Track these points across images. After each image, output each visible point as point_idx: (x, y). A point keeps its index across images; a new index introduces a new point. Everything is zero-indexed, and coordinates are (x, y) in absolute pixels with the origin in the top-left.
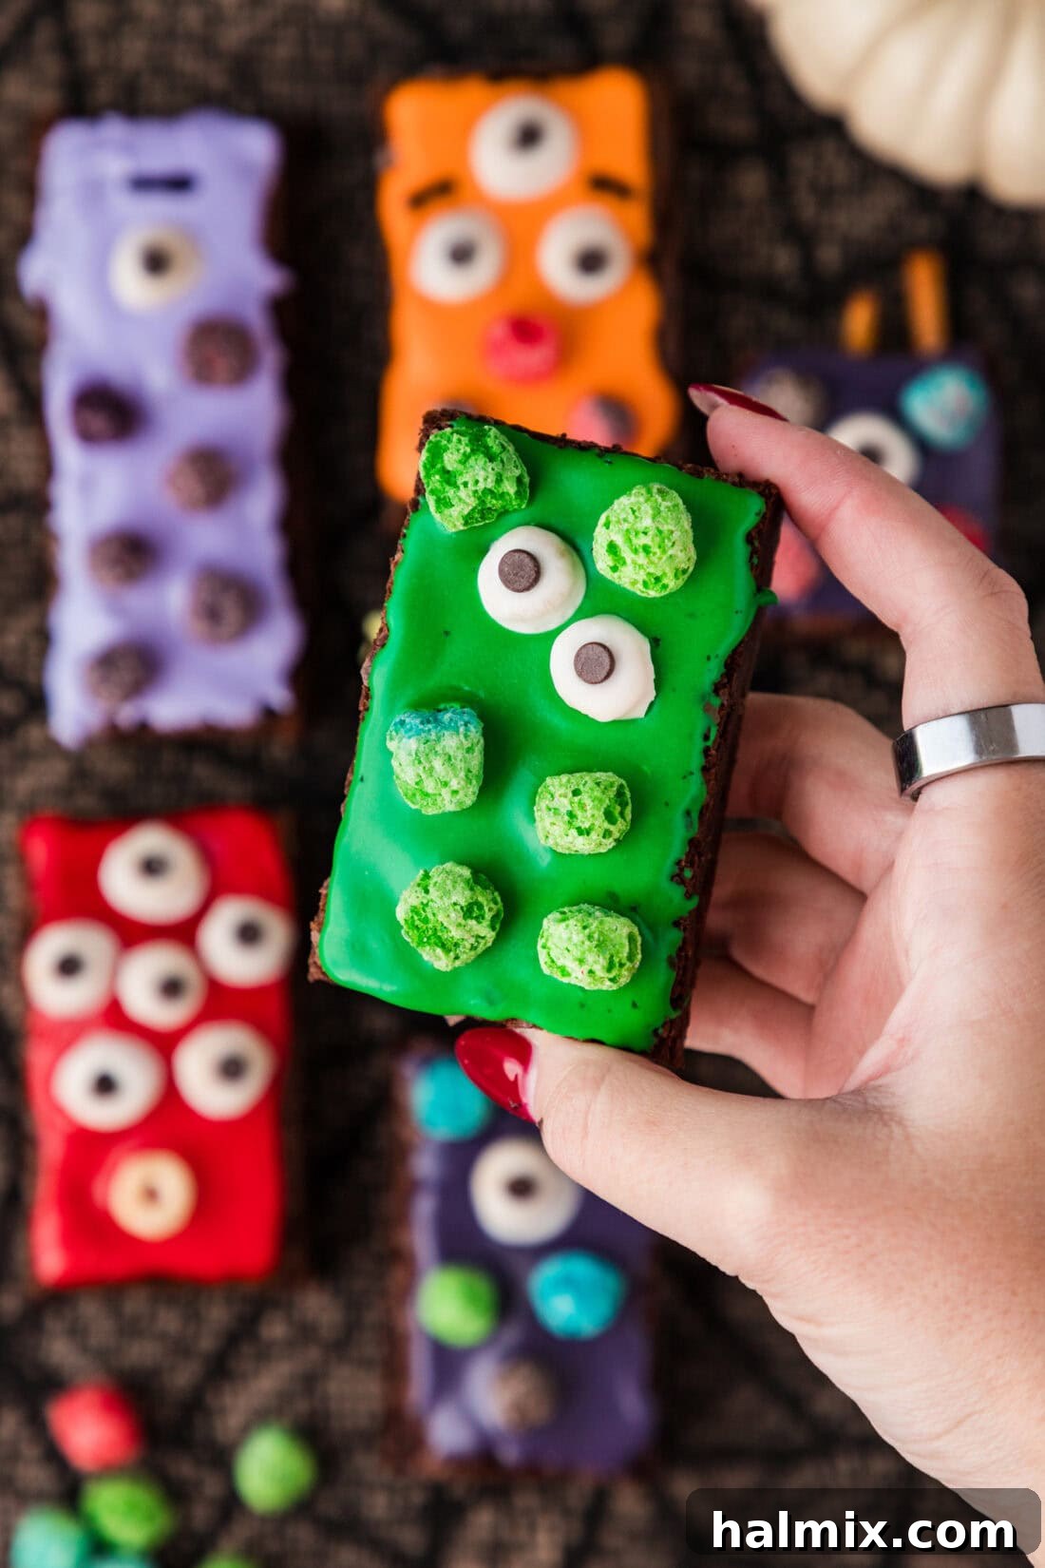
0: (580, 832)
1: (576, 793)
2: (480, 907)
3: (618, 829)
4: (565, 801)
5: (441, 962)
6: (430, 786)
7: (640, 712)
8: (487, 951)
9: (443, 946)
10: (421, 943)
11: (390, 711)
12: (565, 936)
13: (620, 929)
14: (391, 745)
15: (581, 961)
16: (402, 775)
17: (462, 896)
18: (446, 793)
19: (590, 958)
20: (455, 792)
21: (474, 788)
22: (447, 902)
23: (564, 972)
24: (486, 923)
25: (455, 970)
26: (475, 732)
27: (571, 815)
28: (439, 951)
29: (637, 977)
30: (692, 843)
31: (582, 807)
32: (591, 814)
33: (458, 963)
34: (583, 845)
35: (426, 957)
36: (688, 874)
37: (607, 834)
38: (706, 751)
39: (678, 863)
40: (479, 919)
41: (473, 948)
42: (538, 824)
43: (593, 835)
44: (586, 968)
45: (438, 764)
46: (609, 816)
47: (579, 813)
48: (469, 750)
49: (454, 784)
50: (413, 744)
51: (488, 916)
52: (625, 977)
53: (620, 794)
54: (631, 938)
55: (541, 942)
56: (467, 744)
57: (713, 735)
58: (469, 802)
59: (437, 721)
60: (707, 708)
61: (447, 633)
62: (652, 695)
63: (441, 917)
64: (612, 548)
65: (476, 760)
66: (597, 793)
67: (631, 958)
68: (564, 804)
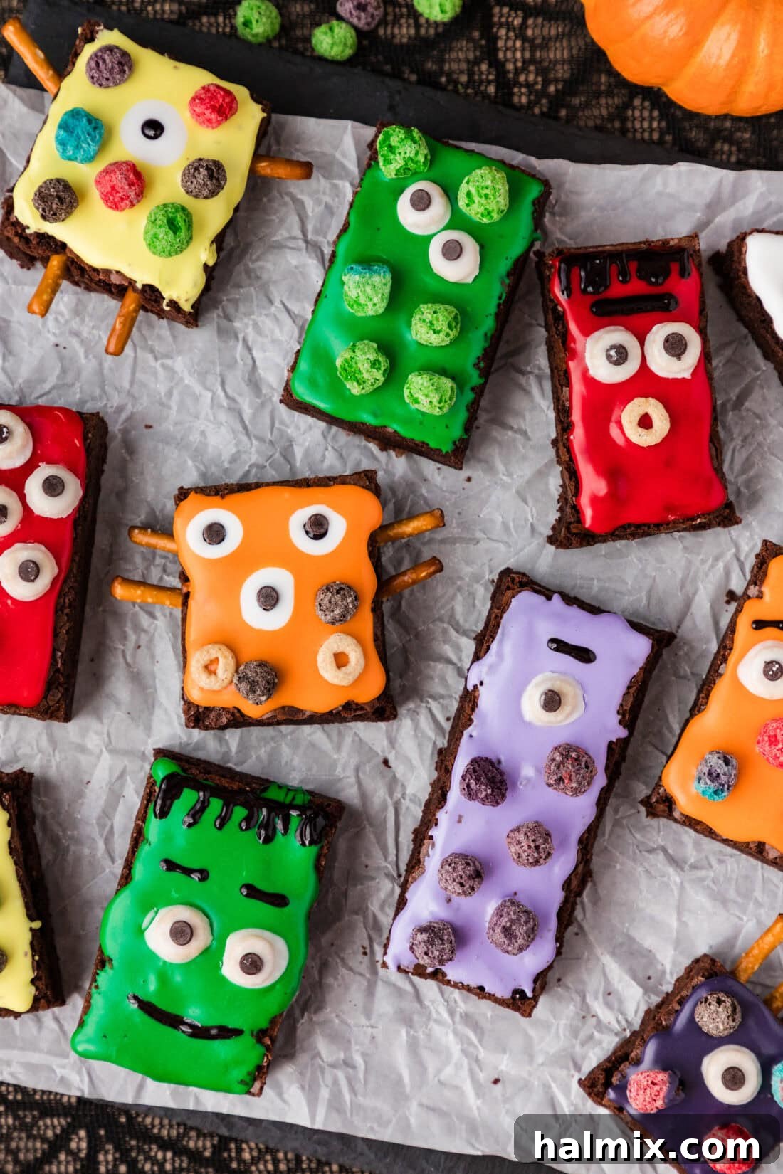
0: (435, 332)
1: (435, 312)
2: (380, 363)
3: (453, 333)
4: (429, 316)
5: (355, 389)
6: (363, 300)
7: (470, 280)
8: (378, 388)
9: (358, 382)
10: (346, 379)
11: (345, 263)
12: (420, 382)
13: (447, 384)
14: (345, 279)
15: (427, 396)
16: (350, 293)
17: (372, 356)
18: (370, 305)
19: (431, 395)
20: (375, 304)
21: (384, 304)
22: (364, 357)
23: (417, 401)
24: (381, 372)
25: (362, 395)
26: (389, 277)
27: (431, 323)
28: (355, 383)
29: (452, 408)
30: (485, 350)
31: (438, 319)
32: (442, 324)
33: (363, 392)
34: (435, 340)
35: (348, 386)
36: (482, 365)
37: (448, 335)
38: (499, 305)
39: (478, 358)
40: (378, 369)
41: (372, 385)
42: (414, 327)
43: (441, 335)
44: (429, 400)
45: (368, 289)
46: (450, 326)
47: (435, 322)
48: (385, 285)
49: (375, 300)
50: (357, 278)
51: (383, 368)
52: (445, 410)
53: (455, 318)
54: (452, 389)
55: (406, 386)
56: (384, 281)
57: (503, 298)
58: (381, 310)
59: (370, 269)
60: (503, 283)
61: (378, 229)
62: (477, 272)
63: (359, 365)
64: (469, 194)
65: (387, 290)
66: (446, 314)
67: (451, 399)
68: (428, 317)
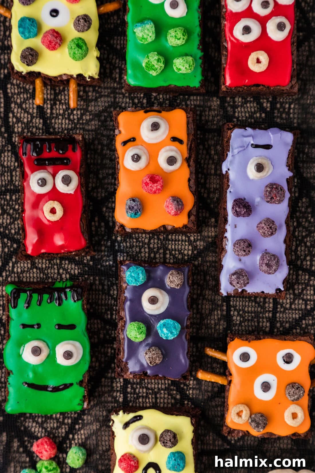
0: (178, 39)
1: (176, 31)
2: (160, 59)
3: (186, 38)
4: (174, 34)
5: (154, 73)
6: (145, 36)
7: (185, 15)
8: (163, 70)
9: (154, 70)
10: (149, 71)
11: (133, 24)
12: (179, 61)
13: (190, 59)
14: (135, 30)
15: (183, 66)
16: (139, 36)
17: (156, 57)
18: (149, 37)
19: (185, 65)
20: (151, 37)
21: (154, 35)
22: (154, 59)
23: (180, 69)
24: (162, 63)
25: (157, 75)
26: (152, 24)
27: (175, 36)
28: (153, 71)
29: (195, 68)
30: (200, 41)
31: (177, 34)
32: (180, 35)
33: (158, 73)
34: (179, 42)
35: (151, 73)
36: (201, 47)
37: (184, 39)
38: (199, 21)
39: (198, 45)
40: (161, 62)
41: (160, 69)
42: (169, 41)
43: (181, 39)
44: (185, 67)
45: (146, 31)
46: (183, 35)
47: (177, 35)
48: (152, 27)
49: (150, 35)
50: (140, 28)
51: (162, 61)
52: (192, 69)
53: (184, 31)
54: (192, 60)
55: (174, 65)
56: (151, 26)
57: (200, 17)
58: (154, 38)
59: (144, 23)
60: (198, 11)
61: (141, 6)
62: (186, 11)
63: (153, 63)
65: (154, 29)
66: (180, 31)
67: (193, 64)
68: (173, 34)
